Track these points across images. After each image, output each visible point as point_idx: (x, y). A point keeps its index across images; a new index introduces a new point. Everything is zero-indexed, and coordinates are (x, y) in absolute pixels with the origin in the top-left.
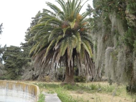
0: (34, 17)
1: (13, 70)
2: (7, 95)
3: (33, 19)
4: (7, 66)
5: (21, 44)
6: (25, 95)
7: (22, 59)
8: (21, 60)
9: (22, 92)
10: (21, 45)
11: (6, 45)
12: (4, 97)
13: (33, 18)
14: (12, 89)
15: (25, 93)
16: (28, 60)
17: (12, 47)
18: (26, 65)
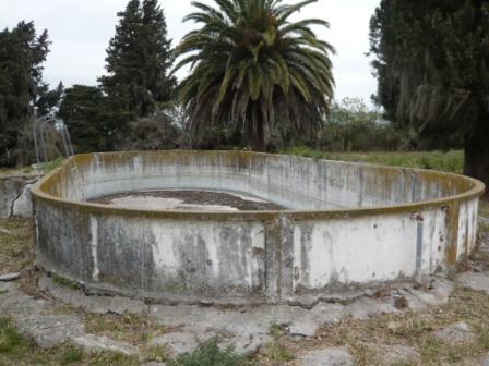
0: (124, 10)
1: (92, 142)
2: (178, 175)
3: (123, 18)
4: (76, 133)
5: (99, 80)
6: (217, 171)
7: (110, 114)
8: (107, 117)
9: (210, 167)
10: (100, 83)
11: (61, 83)
12: (173, 179)
13: (120, 14)
14: (187, 164)
15: (216, 168)
16: (126, 116)
17: (78, 88)
18: (123, 127)
